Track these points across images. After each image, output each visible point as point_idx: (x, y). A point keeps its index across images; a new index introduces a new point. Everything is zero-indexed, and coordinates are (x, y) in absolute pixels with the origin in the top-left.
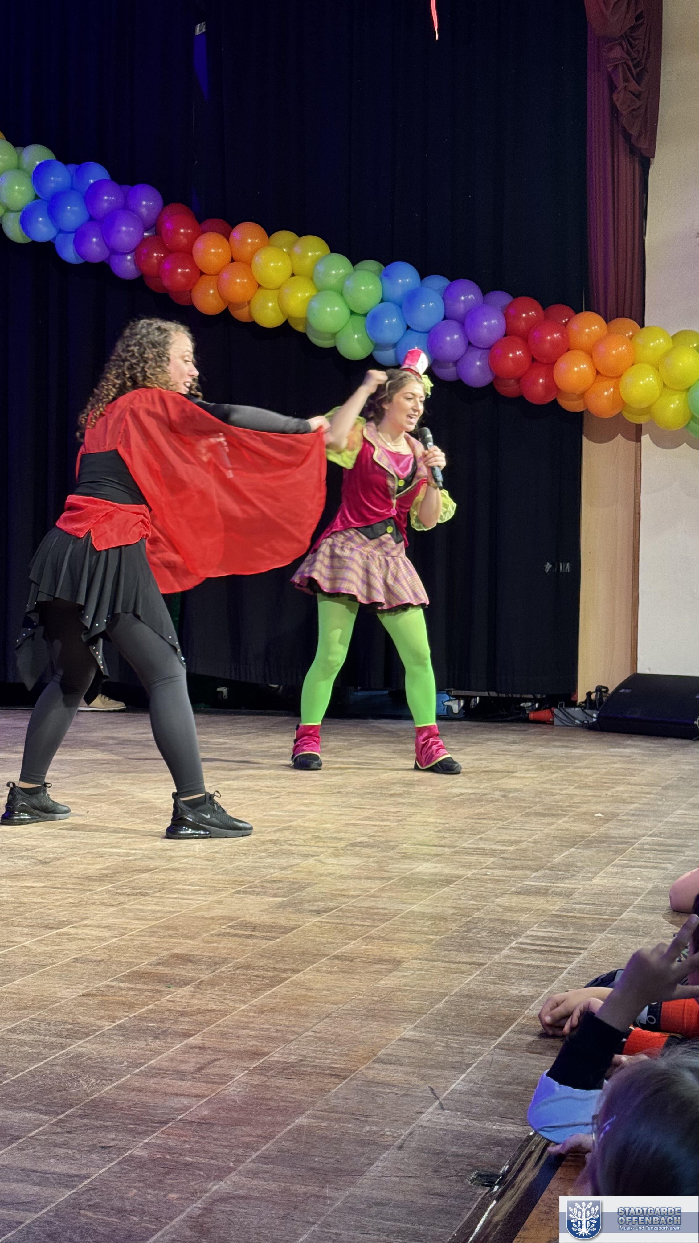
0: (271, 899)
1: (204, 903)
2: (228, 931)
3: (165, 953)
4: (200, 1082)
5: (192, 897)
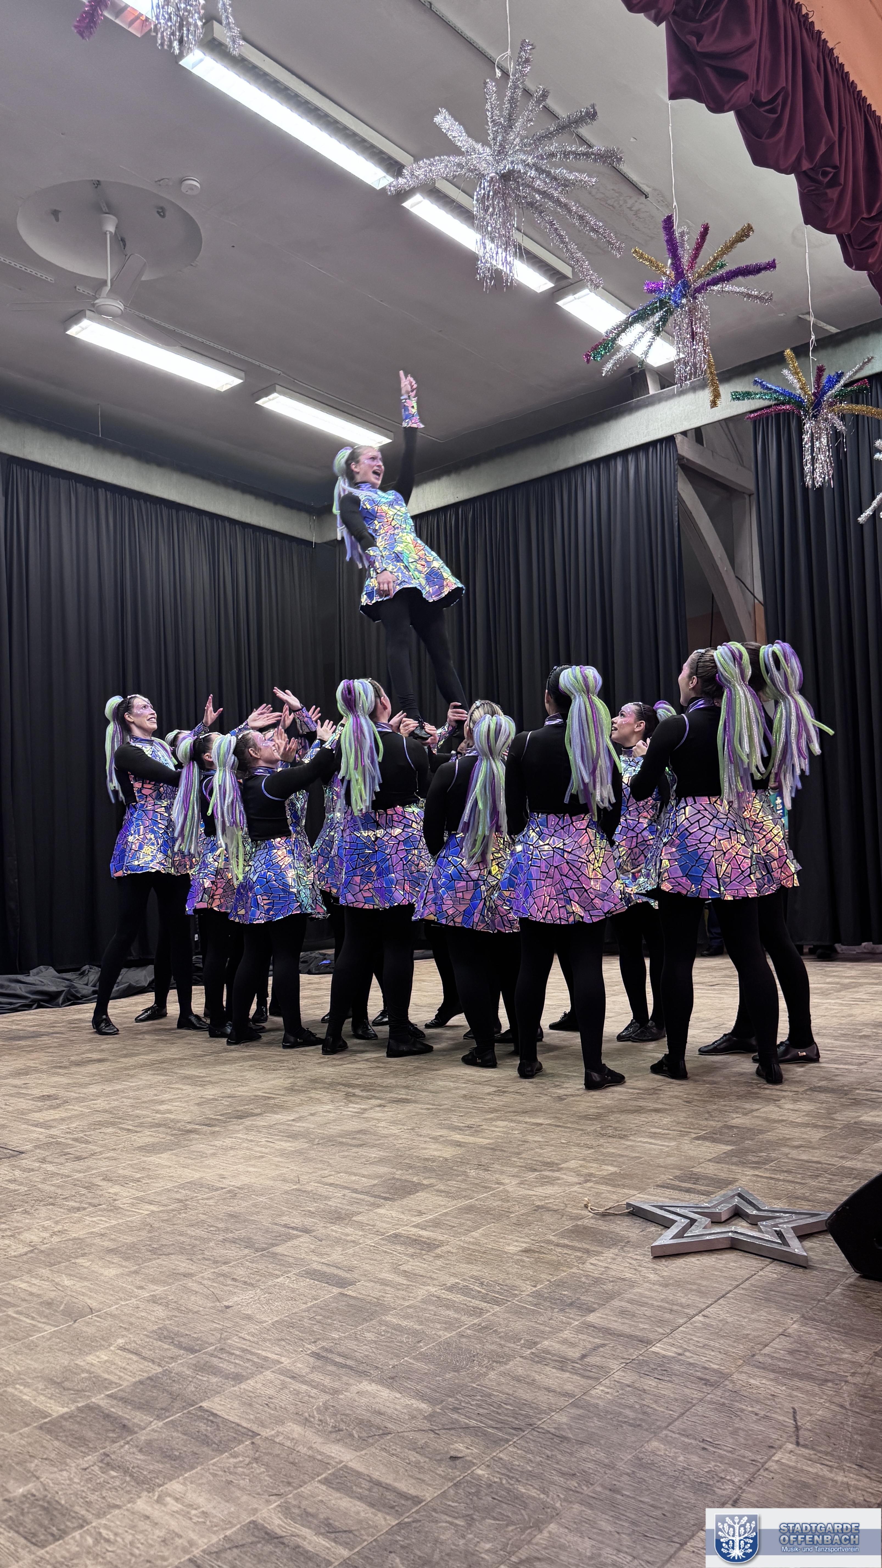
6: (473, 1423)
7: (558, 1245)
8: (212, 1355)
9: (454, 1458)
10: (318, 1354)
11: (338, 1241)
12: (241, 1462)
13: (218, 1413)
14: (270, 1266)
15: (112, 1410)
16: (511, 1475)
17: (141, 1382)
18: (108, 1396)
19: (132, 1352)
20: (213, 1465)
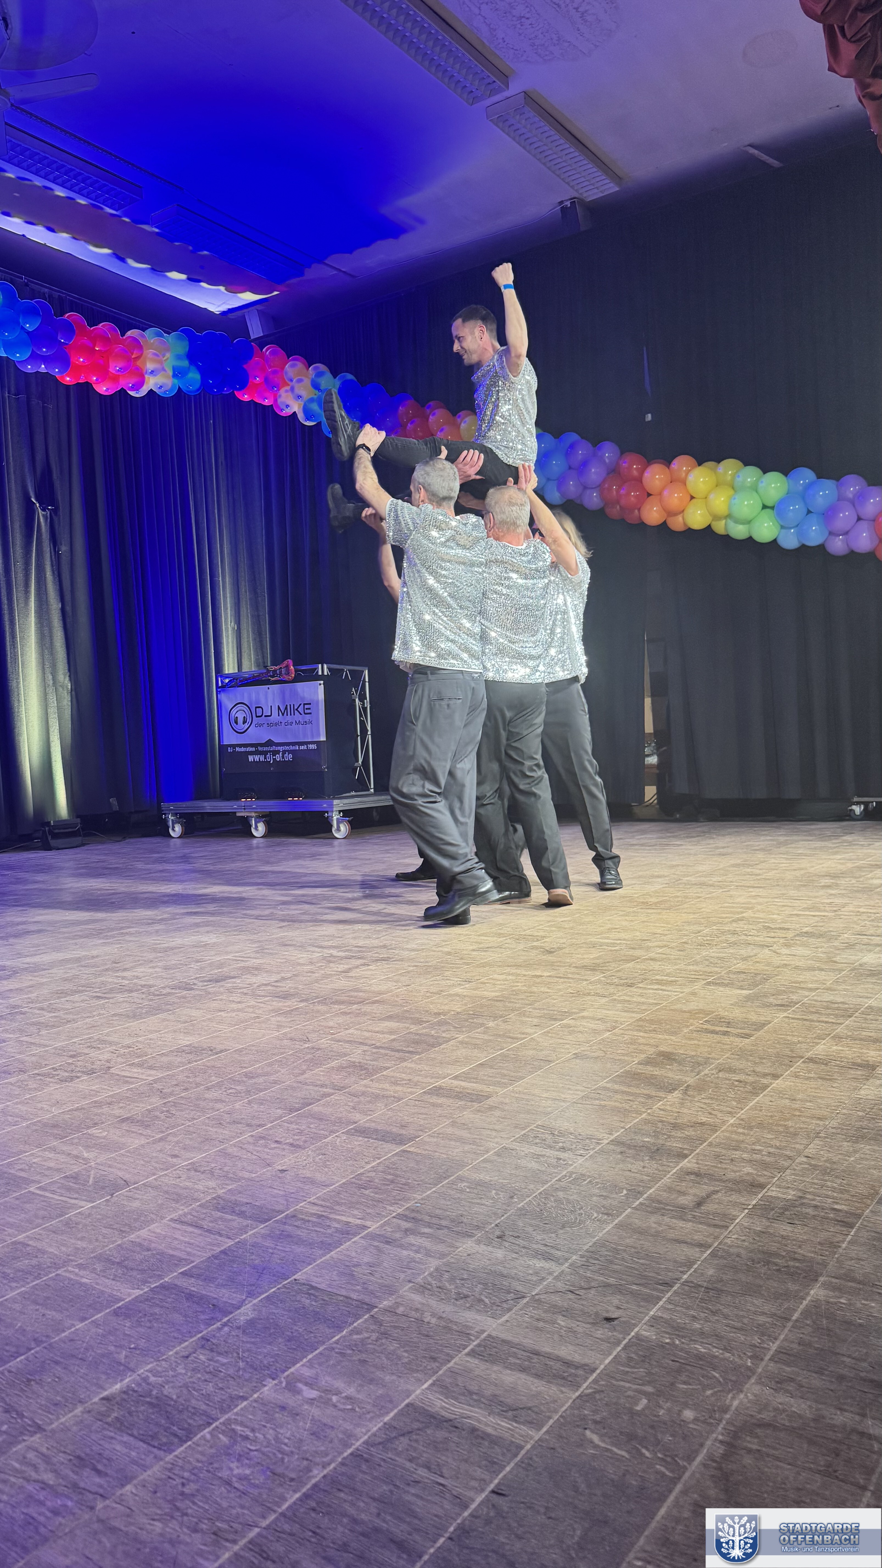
0: (739, 991)
1: (681, 995)
2: (705, 1027)
3: (652, 1050)
4: (701, 1223)
5: (670, 988)
6: (612, 1281)
7: (616, 1092)
8: (285, 1223)
9: (609, 1320)
10: (405, 1216)
11: (377, 1097)
12: (369, 1338)
13: (318, 1286)
14: (312, 1126)
15: (193, 1289)
16: (681, 1334)
17: (215, 1257)
18: (181, 1273)
19: (191, 1225)
20: (337, 1342)
